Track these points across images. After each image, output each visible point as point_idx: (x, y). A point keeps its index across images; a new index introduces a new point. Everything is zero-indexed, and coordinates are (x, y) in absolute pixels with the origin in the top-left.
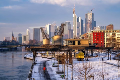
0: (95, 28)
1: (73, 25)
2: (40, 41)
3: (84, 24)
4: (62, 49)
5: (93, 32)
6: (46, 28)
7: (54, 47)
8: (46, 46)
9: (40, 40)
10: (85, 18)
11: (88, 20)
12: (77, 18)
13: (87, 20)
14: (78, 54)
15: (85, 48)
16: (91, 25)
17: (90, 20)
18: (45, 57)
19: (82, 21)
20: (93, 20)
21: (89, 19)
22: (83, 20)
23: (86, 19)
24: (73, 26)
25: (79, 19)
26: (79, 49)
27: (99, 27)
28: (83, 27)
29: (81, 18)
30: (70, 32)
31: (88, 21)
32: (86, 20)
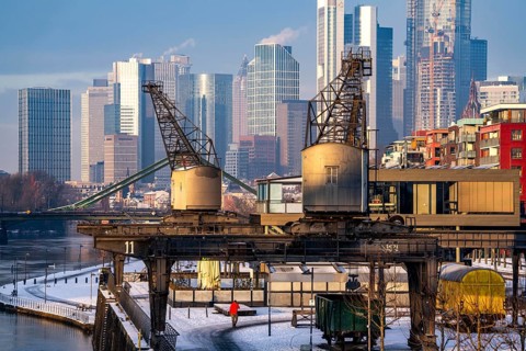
0: (483, 89)
1: (319, 68)
2: (74, 183)
3: (396, 63)
4: (364, 247)
5: (505, 116)
6: (117, 87)
7: (303, 230)
8: (194, 219)
9: (69, 178)
10: (408, 15)
11: (431, 31)
12: (347, 18)
13: (420, 33)
14: (458, 281)
15: (511, 237)
16: (448, 67)
17: (440, 27)
18: (195, 304)
19: (384, 35)
20: (462, 29)
21: (432, 19)
22: (391, 29)
23: (410, 21)
24: (319, 75)
25: (358, 23)
26: (469, 245)
27: (505, 79)
28: (390, 80)
29: (377, 13)
30: (291, 117)
31: (430, 40)
32: (413, 26)
